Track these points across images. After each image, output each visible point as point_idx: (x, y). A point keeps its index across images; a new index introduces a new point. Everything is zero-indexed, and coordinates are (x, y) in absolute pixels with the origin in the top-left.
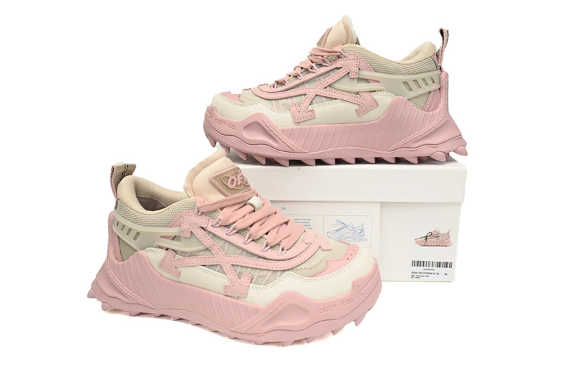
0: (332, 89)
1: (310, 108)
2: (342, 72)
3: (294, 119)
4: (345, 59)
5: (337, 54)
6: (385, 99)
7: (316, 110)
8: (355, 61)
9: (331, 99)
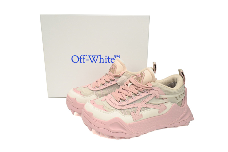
0: (149, 104)
1: (141, 113)
2: (153, 96)
3: (133, 119)
4: (153, 90)
5: (150, 88)
6: (169, 105)
7: (142, 114)
8: (158, 91)
9: (149, 108)
